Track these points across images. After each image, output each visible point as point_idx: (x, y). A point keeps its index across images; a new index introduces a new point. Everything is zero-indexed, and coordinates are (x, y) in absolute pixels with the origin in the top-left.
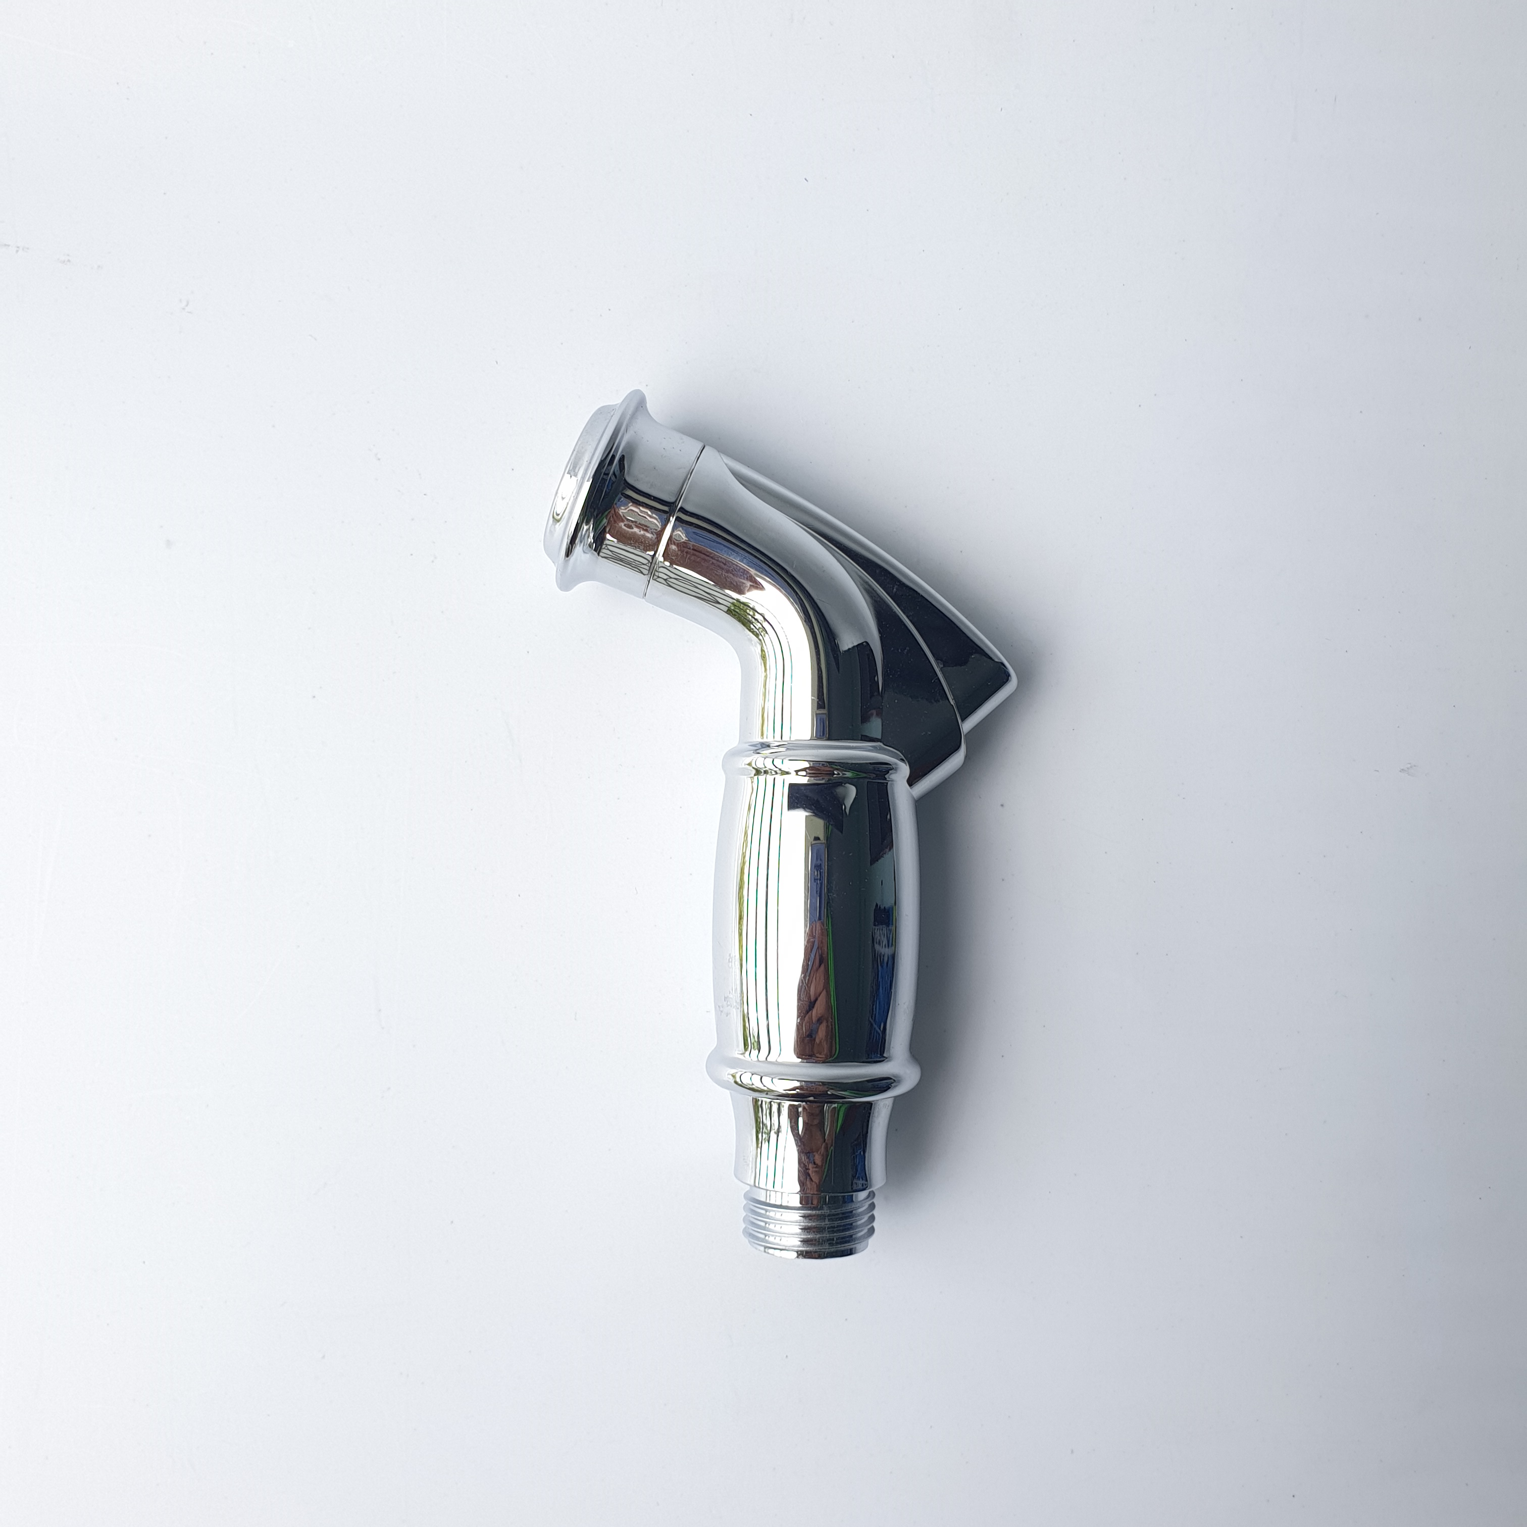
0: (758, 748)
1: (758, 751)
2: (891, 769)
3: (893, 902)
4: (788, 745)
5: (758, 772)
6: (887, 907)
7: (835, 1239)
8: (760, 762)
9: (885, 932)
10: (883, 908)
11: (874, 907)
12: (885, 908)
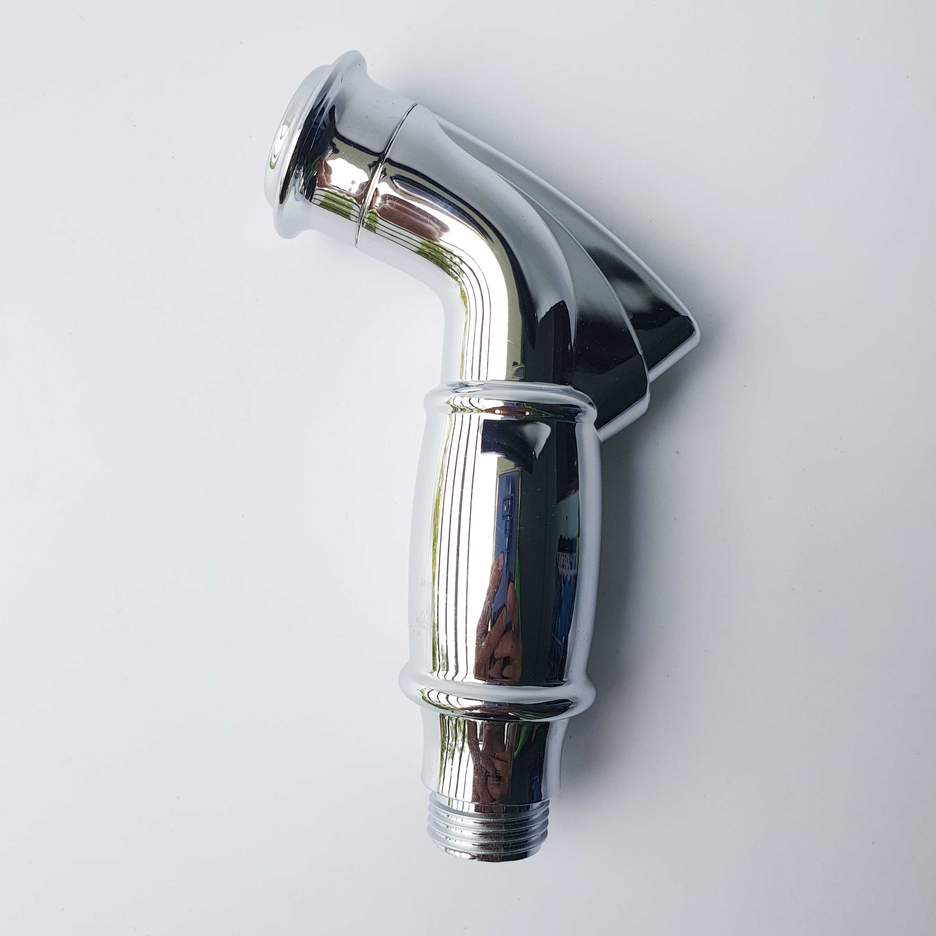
0: (456, 388)
1: (456, 390)
2: (580, 412)
3: (576, 534)
4: (485, 385)
5: (455, 410)
6: (571, 537)
7: (510, 844)
8: (458, 400)
9: (569, 558)
10: (567, 539)
11: (559, 538)
12: (569, 539)
